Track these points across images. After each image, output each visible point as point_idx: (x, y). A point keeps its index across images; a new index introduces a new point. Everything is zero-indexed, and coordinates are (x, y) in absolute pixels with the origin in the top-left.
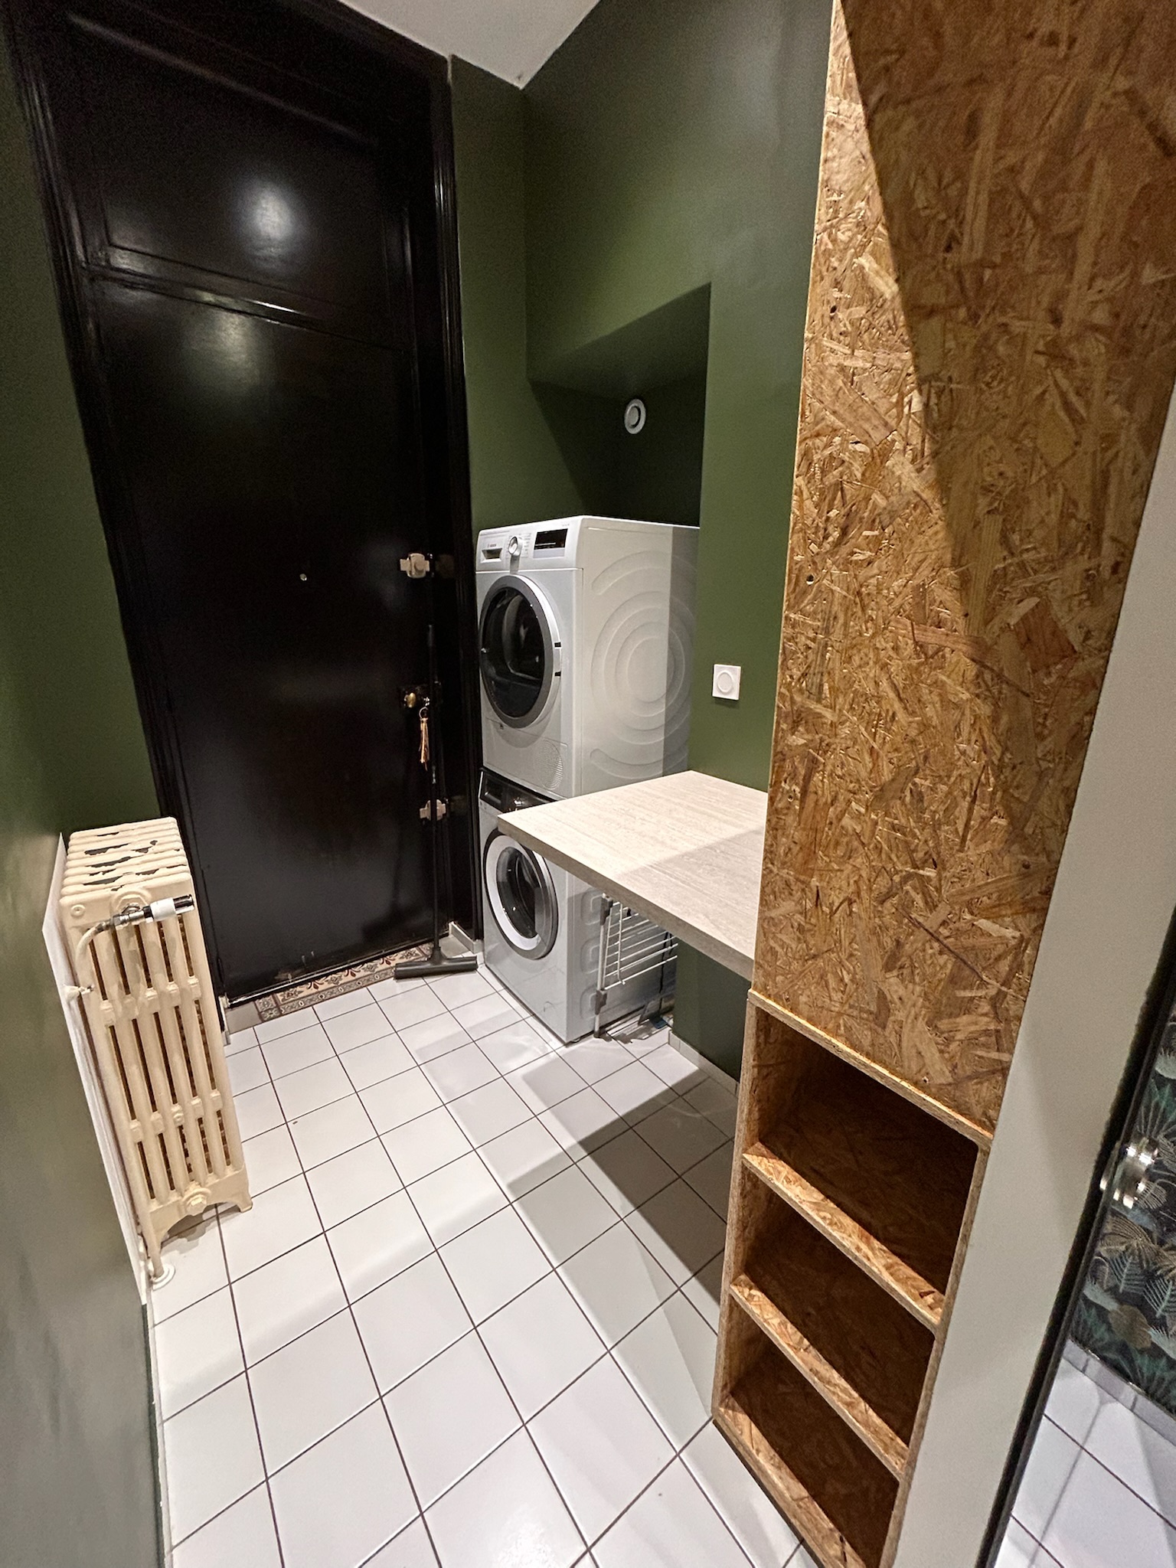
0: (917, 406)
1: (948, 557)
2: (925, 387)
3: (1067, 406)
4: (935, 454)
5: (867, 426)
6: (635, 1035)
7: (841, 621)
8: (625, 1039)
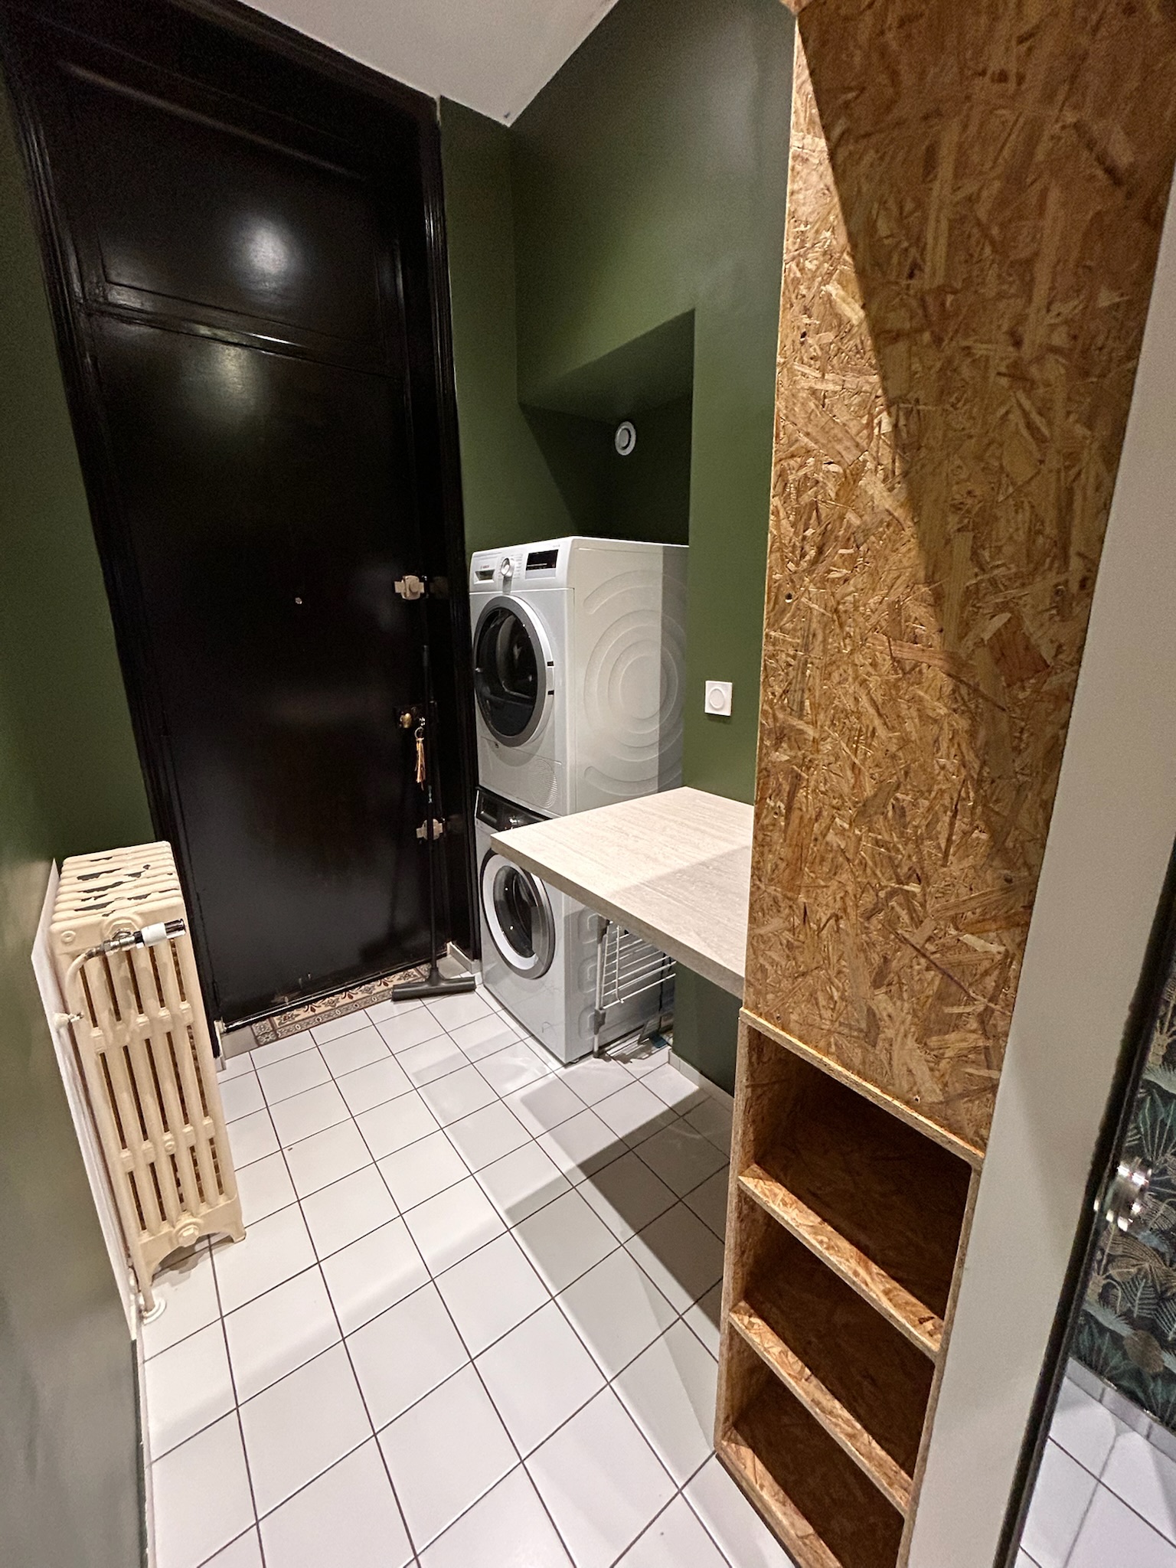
0: (886, 427)
1: (921, 574)
2: (893, 409)
3: (1030, 426)
4: (905, 474)
5: (839, 447)
6: (635, 1055)
7: (820, 638)
8: (624, 1059)
